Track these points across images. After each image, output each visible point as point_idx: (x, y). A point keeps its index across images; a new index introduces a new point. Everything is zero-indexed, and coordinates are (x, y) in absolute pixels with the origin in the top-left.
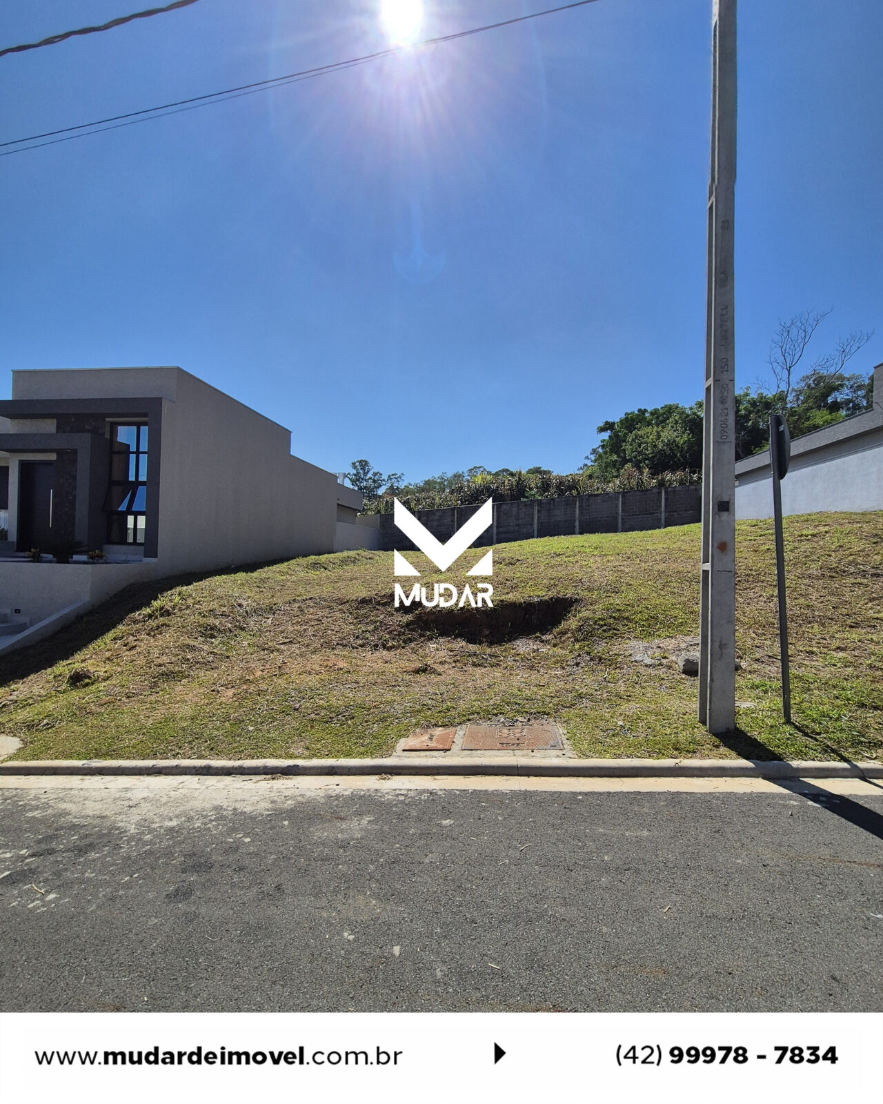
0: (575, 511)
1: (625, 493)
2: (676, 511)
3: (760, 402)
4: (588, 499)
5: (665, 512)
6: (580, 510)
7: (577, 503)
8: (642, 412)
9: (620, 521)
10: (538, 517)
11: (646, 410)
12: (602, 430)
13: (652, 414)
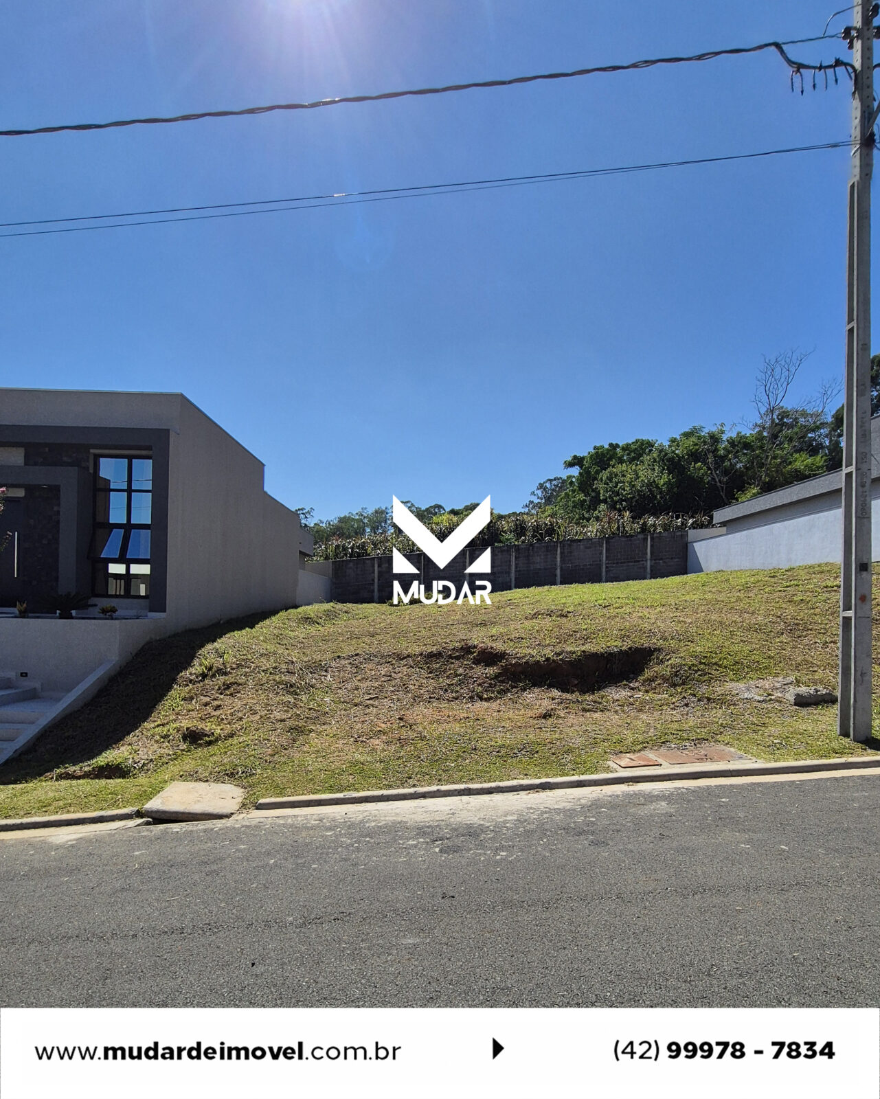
0: (556, 558)
1: (609, 539)
2: (661, 559)
3: (739, 442)
4: (570, 545)
5: (651, 560)
6: (561, 558)
7: (559, 549)
8: (614, 447)
9: (604, 570)
10: (516, 564)
11: (617, 445)
12: (570, 465)
13: (623, 449)
